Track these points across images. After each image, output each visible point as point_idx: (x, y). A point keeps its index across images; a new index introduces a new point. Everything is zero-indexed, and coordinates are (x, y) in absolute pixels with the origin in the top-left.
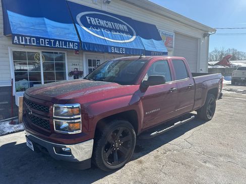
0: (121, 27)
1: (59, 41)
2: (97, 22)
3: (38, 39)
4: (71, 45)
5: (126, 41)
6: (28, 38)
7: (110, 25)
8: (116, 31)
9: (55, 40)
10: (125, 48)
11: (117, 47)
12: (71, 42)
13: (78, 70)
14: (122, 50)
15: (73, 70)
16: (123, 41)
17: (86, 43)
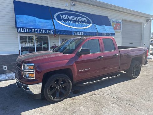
0: (82, 19)
1: (42, 29)
2: (67, 17)
3: (31, 29)
4: (49, 32)
5: (85, 28)
6: (25, 29)
7: (75, 18)
8: (79, 22)
9: (40, 29)
10: (84, 32)
11: (78, 32)
12: (50, 30)
13: (56, 45)
14: (82, 33)
15: (53, 46)
16: (83, 28)
17: (58, 30)
